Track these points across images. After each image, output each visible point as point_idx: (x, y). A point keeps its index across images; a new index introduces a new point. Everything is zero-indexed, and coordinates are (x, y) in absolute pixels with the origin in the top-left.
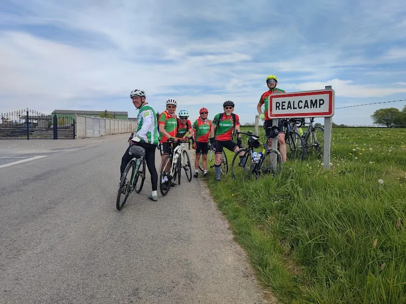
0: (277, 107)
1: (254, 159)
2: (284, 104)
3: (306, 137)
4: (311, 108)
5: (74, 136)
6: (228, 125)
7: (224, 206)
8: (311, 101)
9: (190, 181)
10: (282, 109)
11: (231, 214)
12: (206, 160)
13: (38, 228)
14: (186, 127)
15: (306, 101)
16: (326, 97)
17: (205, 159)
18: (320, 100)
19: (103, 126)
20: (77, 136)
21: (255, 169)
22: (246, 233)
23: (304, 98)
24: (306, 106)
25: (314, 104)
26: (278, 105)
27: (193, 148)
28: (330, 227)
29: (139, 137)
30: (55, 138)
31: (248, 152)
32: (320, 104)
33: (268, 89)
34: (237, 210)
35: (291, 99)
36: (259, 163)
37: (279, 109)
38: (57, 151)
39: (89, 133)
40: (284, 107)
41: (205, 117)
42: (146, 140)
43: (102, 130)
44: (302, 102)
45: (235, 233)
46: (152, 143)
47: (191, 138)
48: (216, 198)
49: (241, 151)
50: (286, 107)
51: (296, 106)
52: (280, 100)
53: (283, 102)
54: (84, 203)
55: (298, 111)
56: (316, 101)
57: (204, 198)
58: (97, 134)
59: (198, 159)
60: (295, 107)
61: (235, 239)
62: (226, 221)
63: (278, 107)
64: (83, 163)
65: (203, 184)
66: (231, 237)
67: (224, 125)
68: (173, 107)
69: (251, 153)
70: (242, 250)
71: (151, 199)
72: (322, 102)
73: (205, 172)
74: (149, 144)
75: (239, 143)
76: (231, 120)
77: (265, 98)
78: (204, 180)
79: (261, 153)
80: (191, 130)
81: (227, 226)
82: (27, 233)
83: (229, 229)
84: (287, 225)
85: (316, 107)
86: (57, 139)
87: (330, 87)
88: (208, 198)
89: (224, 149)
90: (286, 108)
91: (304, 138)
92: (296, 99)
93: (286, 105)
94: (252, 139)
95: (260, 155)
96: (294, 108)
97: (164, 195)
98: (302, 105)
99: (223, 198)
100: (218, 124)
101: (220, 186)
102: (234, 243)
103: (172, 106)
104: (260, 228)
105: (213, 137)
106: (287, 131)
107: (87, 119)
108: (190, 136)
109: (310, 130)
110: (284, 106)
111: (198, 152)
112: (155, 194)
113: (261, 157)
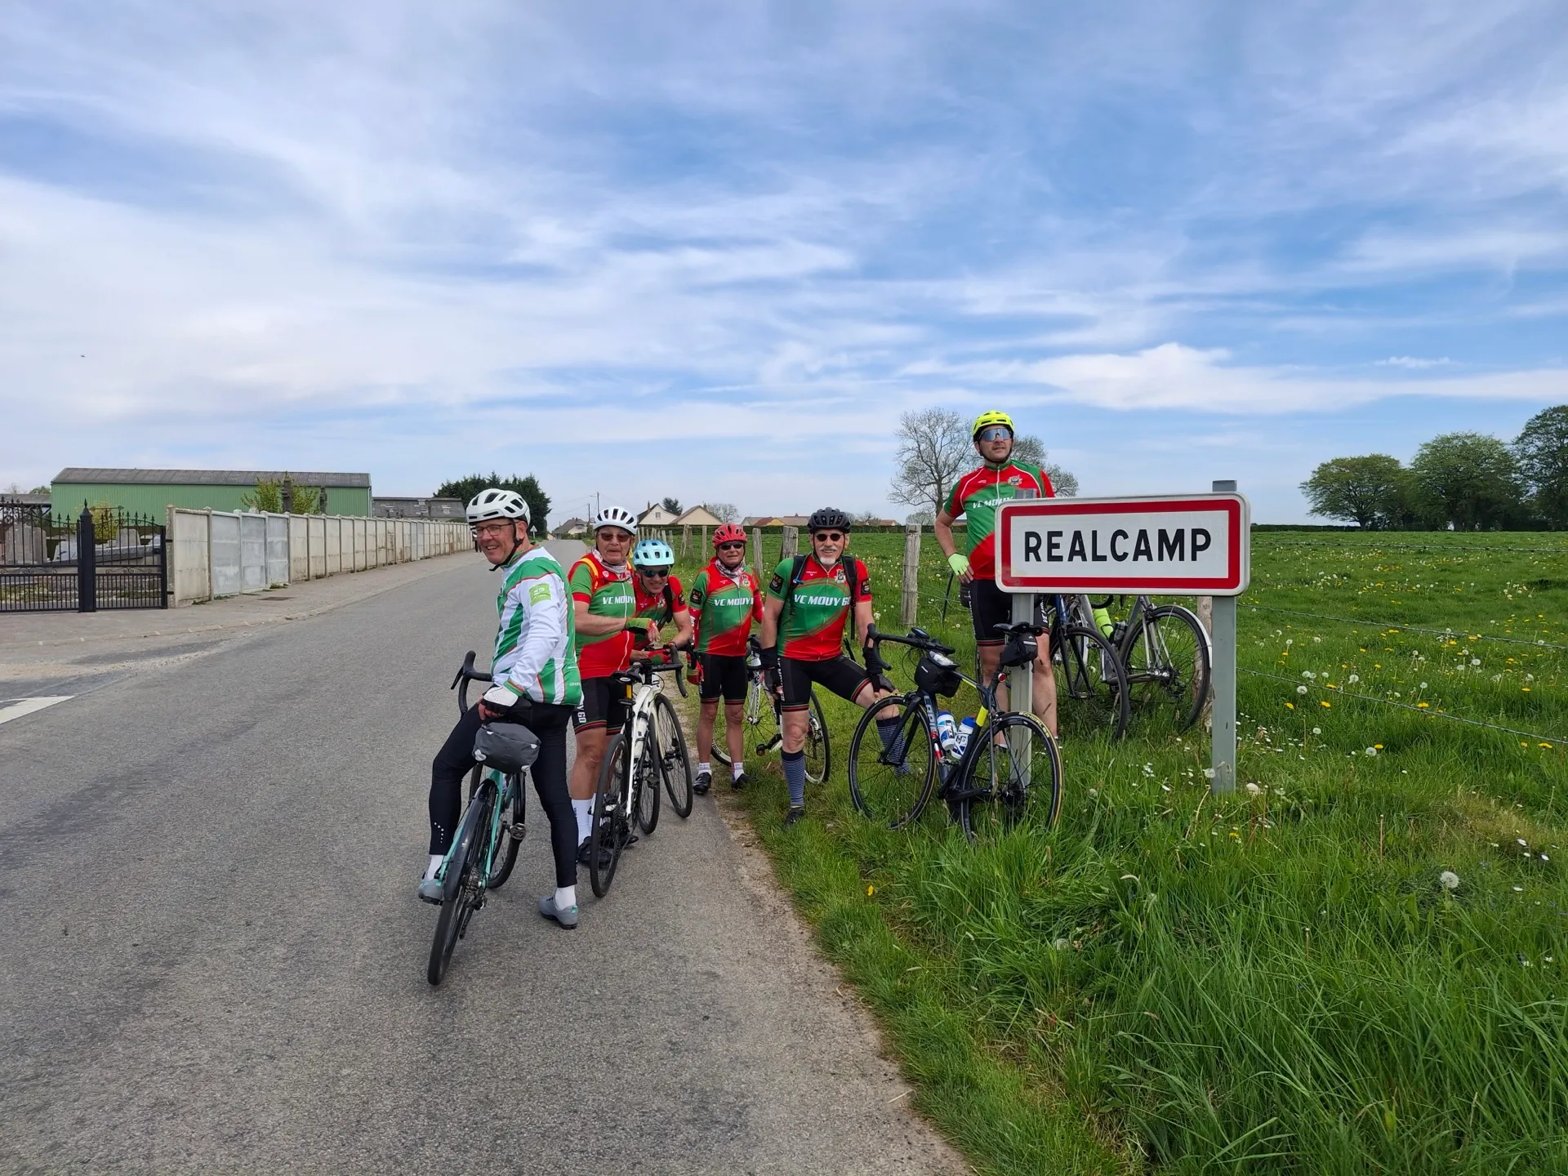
0: (1028, 550)
1: (946, 743)
2: (1055, 540)
3: (1124, 642)
4: (1161, 558)
5: (162, 598)
6: (826, 601)
7: (846, 945)
8: (1163, 534)
9: (684, 814)
10: (1051, 558)
11: (885, 986)
12: (739, 722)
13: (126, 1093)
14: (662, 603)
15: (1143, 535)
16: (1216, 523)
17: (735, 721)
18: (1195, 532)
19: (279, 548)
20: (178, 595)
21: (949, 783)
22: (959, 1080)
23: (1133, 523)
24: (1142, 551)
25: (1171, 544)
26: (1033, 542)
27: (692, 679)
28: (1302, 1089)
29: (510, 684)
30: (87, 604)
31: (916, 708)
32: (1196, 548)
33: (981, 463)
34: (898, 967)
35: (1085, 523)
36: (966, 759)
37: (1038, 559)
38: (103, 669)
39: (225, 580)
40: (1055, 552)
41: (736, 560)
42: (537, 692)
43: (278, 564)
44: (1125, 536)
45: (910, 1080)
46: (557, 701)
47: (686, 647)
48: (803, 900)
49: (885, 703)
50: (1064, 550)
51: (1104, 548)
52: (1043, 524)
53: (1051, 534)
54: (280, 951)
55: (1111, 569)
56: (1180, 534)
57: (756, 901)
58: (254, 581)
59: (708, 719)
60: (1099, 553)
61: (919, 1107)
62: (864, 1017)
63: (1035, 550)
64: (227, 737)
65: (736, 827)
66: (899, 1094)
67: (813, 601)
68: (621, 538)
69: (931, 715)
70: (953, 1155)
71: (553, 918)
72: (1201, 540)
73: (738, 772)
74: (547, 705)
75: (874, 671)
76: (841, 579)
77: (972, 497)
78: (739, 808)
79: (971, 722)
80: (682, 615)
81: (872, 1037)
82: (81, 1121)
83: (883, 1056)
84: (1121, 1054)
85: (1182, 558)
86: (94, 610)
87: (1230, 485)
88: (772, 898)
89: (816, 686)
90: (1066, 558)
91: (1119, 644)
92: (1106, 524)
93: (1065, 543)
94: (931, 661)
95: (967, 730)
96: (1096, 558)
97: (599, 892)
98: (1126, 546)
99: (837, 901)
100: (789, 596)
101: (809, 837)
102: (917, 1124)
103: (615, 532)
104: (1007, 1054)
105: (771, 644)
106: (1057, 621)
107: (217, 524)
108: (680, 638)
109: (1141, 616)
110: (1057, 546)
111: (708, 696)
112: (567, 898)
113: (973, 739)
